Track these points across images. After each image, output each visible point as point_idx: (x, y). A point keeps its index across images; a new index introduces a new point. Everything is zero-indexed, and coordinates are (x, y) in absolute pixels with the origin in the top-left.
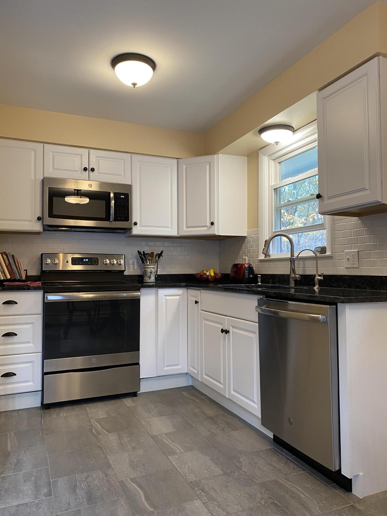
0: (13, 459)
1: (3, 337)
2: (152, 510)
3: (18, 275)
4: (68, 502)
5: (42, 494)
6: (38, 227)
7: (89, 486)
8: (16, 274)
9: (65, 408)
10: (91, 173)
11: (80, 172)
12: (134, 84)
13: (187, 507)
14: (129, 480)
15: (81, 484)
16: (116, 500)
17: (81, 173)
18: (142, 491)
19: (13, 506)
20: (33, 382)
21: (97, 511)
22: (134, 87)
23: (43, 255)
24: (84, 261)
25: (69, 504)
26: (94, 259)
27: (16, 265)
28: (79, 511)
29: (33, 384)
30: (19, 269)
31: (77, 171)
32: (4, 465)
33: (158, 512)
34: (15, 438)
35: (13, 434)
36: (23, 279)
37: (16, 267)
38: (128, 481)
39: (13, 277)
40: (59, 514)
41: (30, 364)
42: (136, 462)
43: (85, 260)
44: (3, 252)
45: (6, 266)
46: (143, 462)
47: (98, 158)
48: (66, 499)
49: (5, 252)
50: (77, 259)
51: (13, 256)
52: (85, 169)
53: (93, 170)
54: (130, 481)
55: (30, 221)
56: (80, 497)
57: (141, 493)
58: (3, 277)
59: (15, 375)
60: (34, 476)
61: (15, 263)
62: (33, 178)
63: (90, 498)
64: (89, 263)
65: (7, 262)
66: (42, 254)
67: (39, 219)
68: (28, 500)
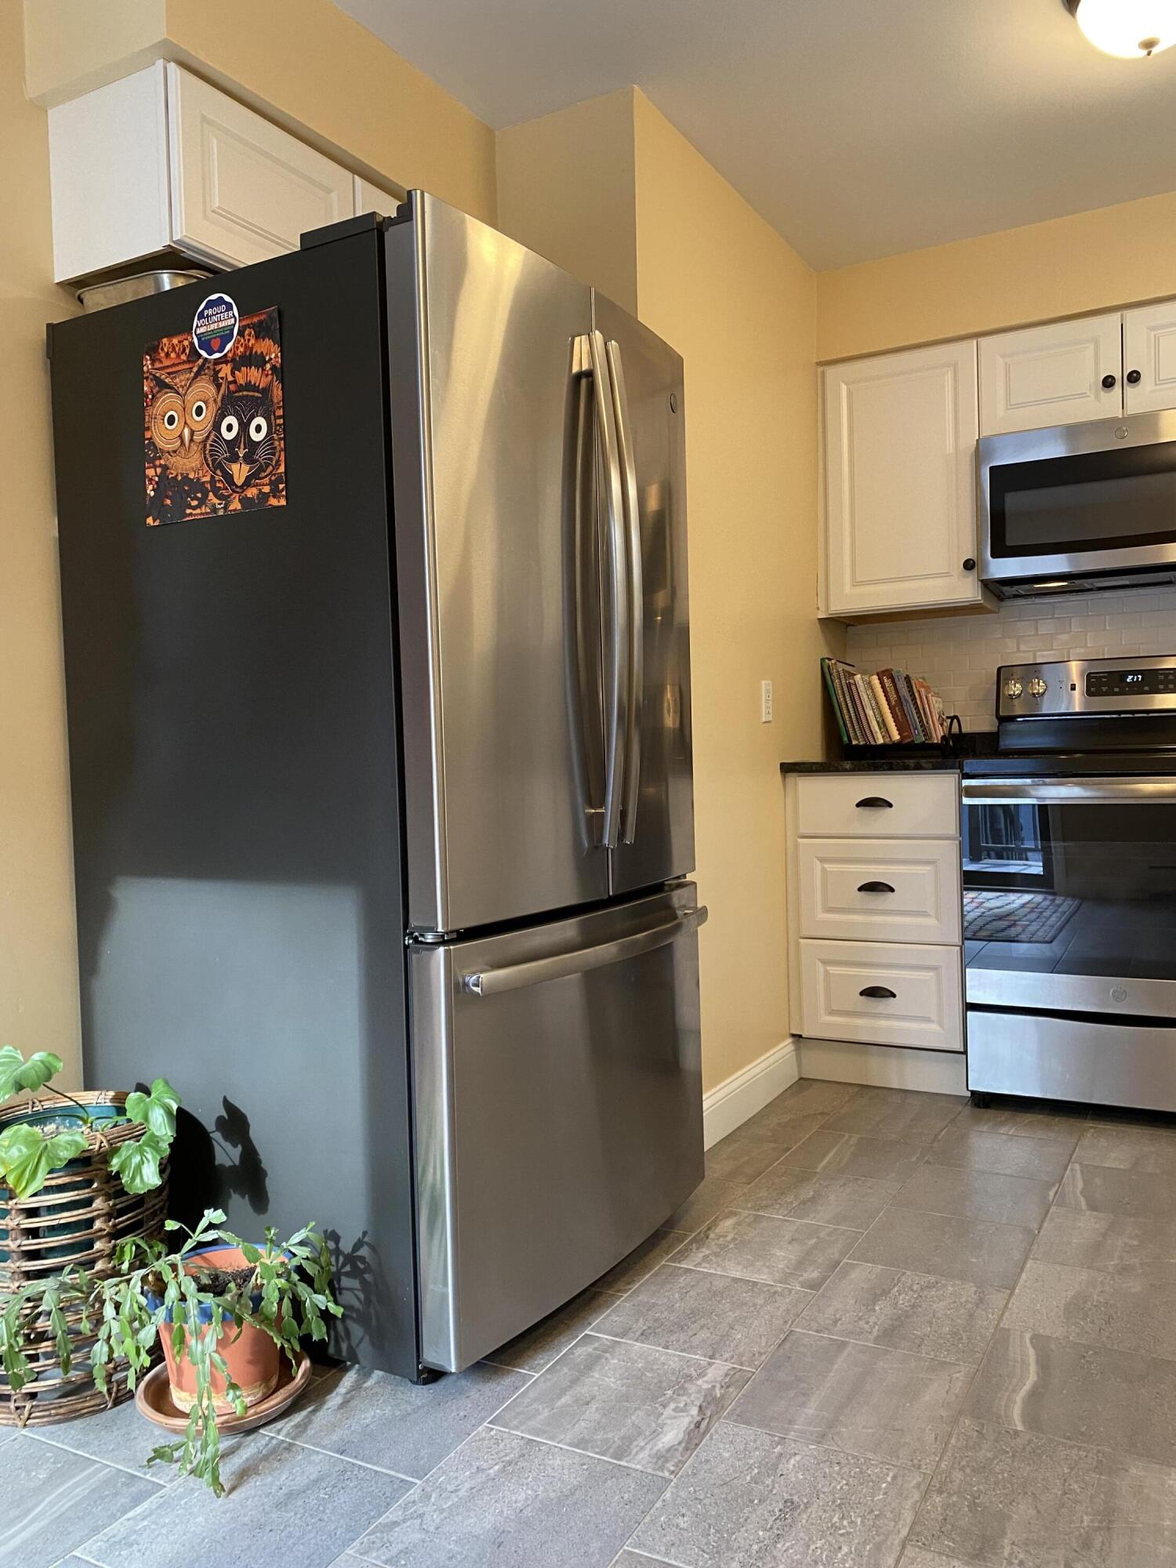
0: (807, 1192)
1: (862, 893)
2: (1020, 1428)
3: (920, 730)
4: (838, 1316)
5: (801, 1279)
6: (967, 591)
7: (913, 1306)
8: (916, 728)
9: (1028, 1115)
10: (1130, 390)
11: (1093, 396)
12: (1149, 45)
13: (1133, 1471)
14: (1028, 1336)
15: (900, 1294)
16: (950, 1363)
17: (1097, 398)
18: (1038, 1374)
19: (728, 1277)
20: (941, 1024)
21: (881, 1363)
22: (1149, 54)
23: (1002, 670)
24: (1128, 680)
25: (835, 1322)
26: (1162, 674)
27: (915, 704)
28: (844, 1344)
29: (939, 1028)
30: (925, 713)
31: (1082, 395)
32: (782, 1194)
33: (1030, 1441)
34: (852, 1149)
35: (853, 1141)
36: (936, 741)
37: (917, 708)
38: (1022, 1337)
39: (906, 737)
40: (798, 1330)
41: (931, 974)
42: (1095, 1303)
43: (1130, 677)
44: (883, 672)
45: (890, 708)
46: (1116, 1313)
47: (1153, 333)
48: (838, 1310)
49: (887, 670)
50: (1104, 677)
51: (908, 679)
52: (1108, 382)
53: (1134, 377)
54: (1028, 1341)
55: (947, 575)
56: (872, 1320)
57: (1032, 1378)
58: (883, 737)
59: (894, 995)
60: (818, 1237)
61: (914, 699)
62: (950, 449)
63: (890, 1334)
64: (1146, 688)
65: (893, 697)
66: (999, 669)
67: (969, 565)
68: (764, 1277)
